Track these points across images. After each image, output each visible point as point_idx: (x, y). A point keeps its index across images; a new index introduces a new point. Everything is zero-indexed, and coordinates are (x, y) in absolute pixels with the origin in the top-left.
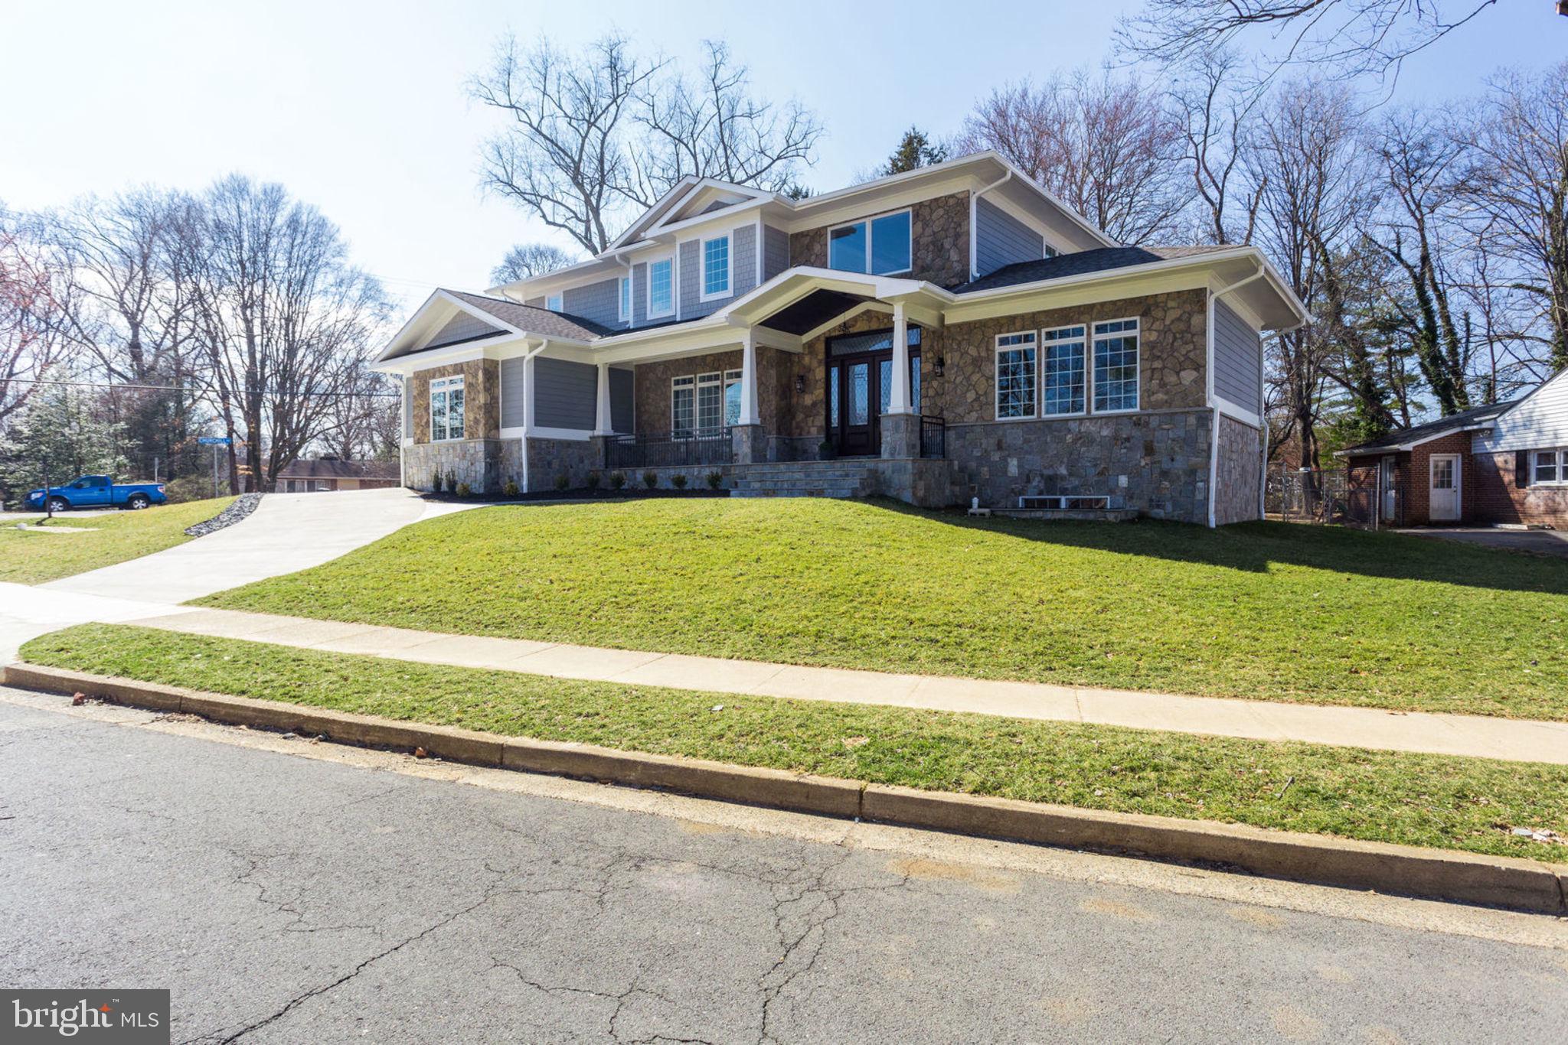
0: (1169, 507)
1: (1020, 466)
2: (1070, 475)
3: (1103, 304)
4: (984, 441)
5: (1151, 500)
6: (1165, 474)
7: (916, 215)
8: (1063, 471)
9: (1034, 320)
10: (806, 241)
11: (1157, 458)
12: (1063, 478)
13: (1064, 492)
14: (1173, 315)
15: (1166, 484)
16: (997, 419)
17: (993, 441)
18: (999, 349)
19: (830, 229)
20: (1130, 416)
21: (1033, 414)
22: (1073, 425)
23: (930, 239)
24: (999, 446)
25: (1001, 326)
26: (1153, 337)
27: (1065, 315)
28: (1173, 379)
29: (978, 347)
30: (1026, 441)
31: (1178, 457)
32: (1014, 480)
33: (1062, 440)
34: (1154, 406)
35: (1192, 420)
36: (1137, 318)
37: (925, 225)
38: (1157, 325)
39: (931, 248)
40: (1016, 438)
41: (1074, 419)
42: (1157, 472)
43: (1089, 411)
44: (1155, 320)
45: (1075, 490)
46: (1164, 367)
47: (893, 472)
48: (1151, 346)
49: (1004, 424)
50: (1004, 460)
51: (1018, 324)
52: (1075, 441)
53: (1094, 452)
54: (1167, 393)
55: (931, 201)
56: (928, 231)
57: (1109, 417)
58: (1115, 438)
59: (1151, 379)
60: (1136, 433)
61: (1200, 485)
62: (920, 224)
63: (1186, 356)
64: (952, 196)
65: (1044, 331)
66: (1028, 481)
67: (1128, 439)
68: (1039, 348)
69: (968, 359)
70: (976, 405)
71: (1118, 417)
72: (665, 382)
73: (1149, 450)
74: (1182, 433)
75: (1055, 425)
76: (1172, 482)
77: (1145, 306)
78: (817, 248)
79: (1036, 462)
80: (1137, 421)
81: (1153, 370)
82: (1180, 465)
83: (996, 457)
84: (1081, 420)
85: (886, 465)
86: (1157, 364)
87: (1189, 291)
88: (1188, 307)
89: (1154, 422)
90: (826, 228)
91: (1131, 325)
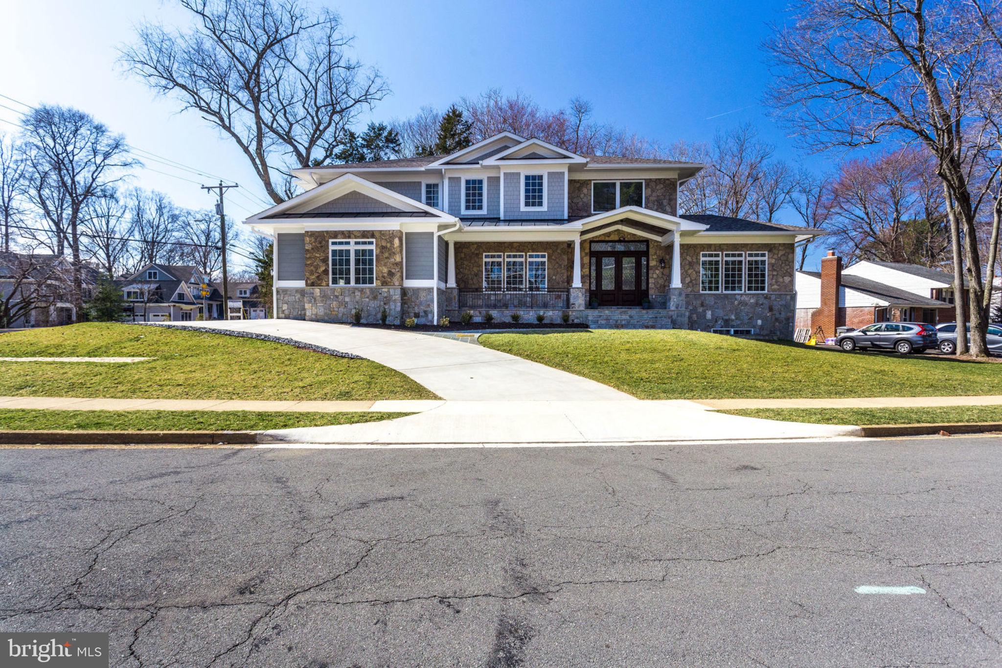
0: (778, 333)
1: (712, 315)
2: (736, 319)
3: (752, 244)
4: (694, 302)
5: (771, 331)
6: (777, 320)
7: (647, 186)
8: (733, 317)
9: (720, 247)
10: (578, 185)
11: (774, 312)
12: (733, 320)
13: (733, 327)
14: (781, 253)
15: (777, 324)
16: (701, 292)
17: (699, 302)
18: (702, 259)
19: (593, 182)
20: (763, 295)
21: (718, 290)
22: (738, 297)
23: (655, 198)
24: (702, 305)
25: (704, 248)
26: (773, 261)
27: (735, 247)
28: (781, 280)
29: (692, 257)
30: (715, 303)
31: (783, 313)
32: (709, 321)
33: (733, 303)
34: (774, 290)
35: (788, 297)
36: (767, 253)
37: (653, 191)
38: (776, 256)
39: (656, 203)
40: (711, 301)
41: (738, 294)
42: (774, 318)
43: (745, 291)
44: (774, 254)
45: (738, 326)
46: (777, 274)
47: (678, 316)
48: (772, 265)
49: (705, 294)
50: (704, 311)
51: (713, 248)
52: (739, 305)
53: (747, 309)
54: (779, 285)
55: (656, 179)
56: (654, 194)
57: (754, 294)
58: (757, 304)
59: (772, 279)
60: (765, 302)
61: (791, 324)
62: (649, 190)
63: (787, 271)
64: (668, 179)
65: (724, 253)
66: (716, 321)
67: (762, 304)
68: (722, 260)
69: (687, 262)
70: (690, 284)
71: (758, 294)
72: (478, 256)
73: (771, 309)
74: (784, 303)
75: (729, 296)
76: (780, 323)
77: (770, 248)
78: (585, 191)
79: (720, 313)
80: (766, 297)
81: (773, 275)
82: (783, 316)
83: (700, 310)
84: (742, 295)
85: (673, 313)
86: (775, 273)
87: (788, 244)
88: (788, 251)
89: (773, 297)
90: (590, 180)
91: (763, 255)
